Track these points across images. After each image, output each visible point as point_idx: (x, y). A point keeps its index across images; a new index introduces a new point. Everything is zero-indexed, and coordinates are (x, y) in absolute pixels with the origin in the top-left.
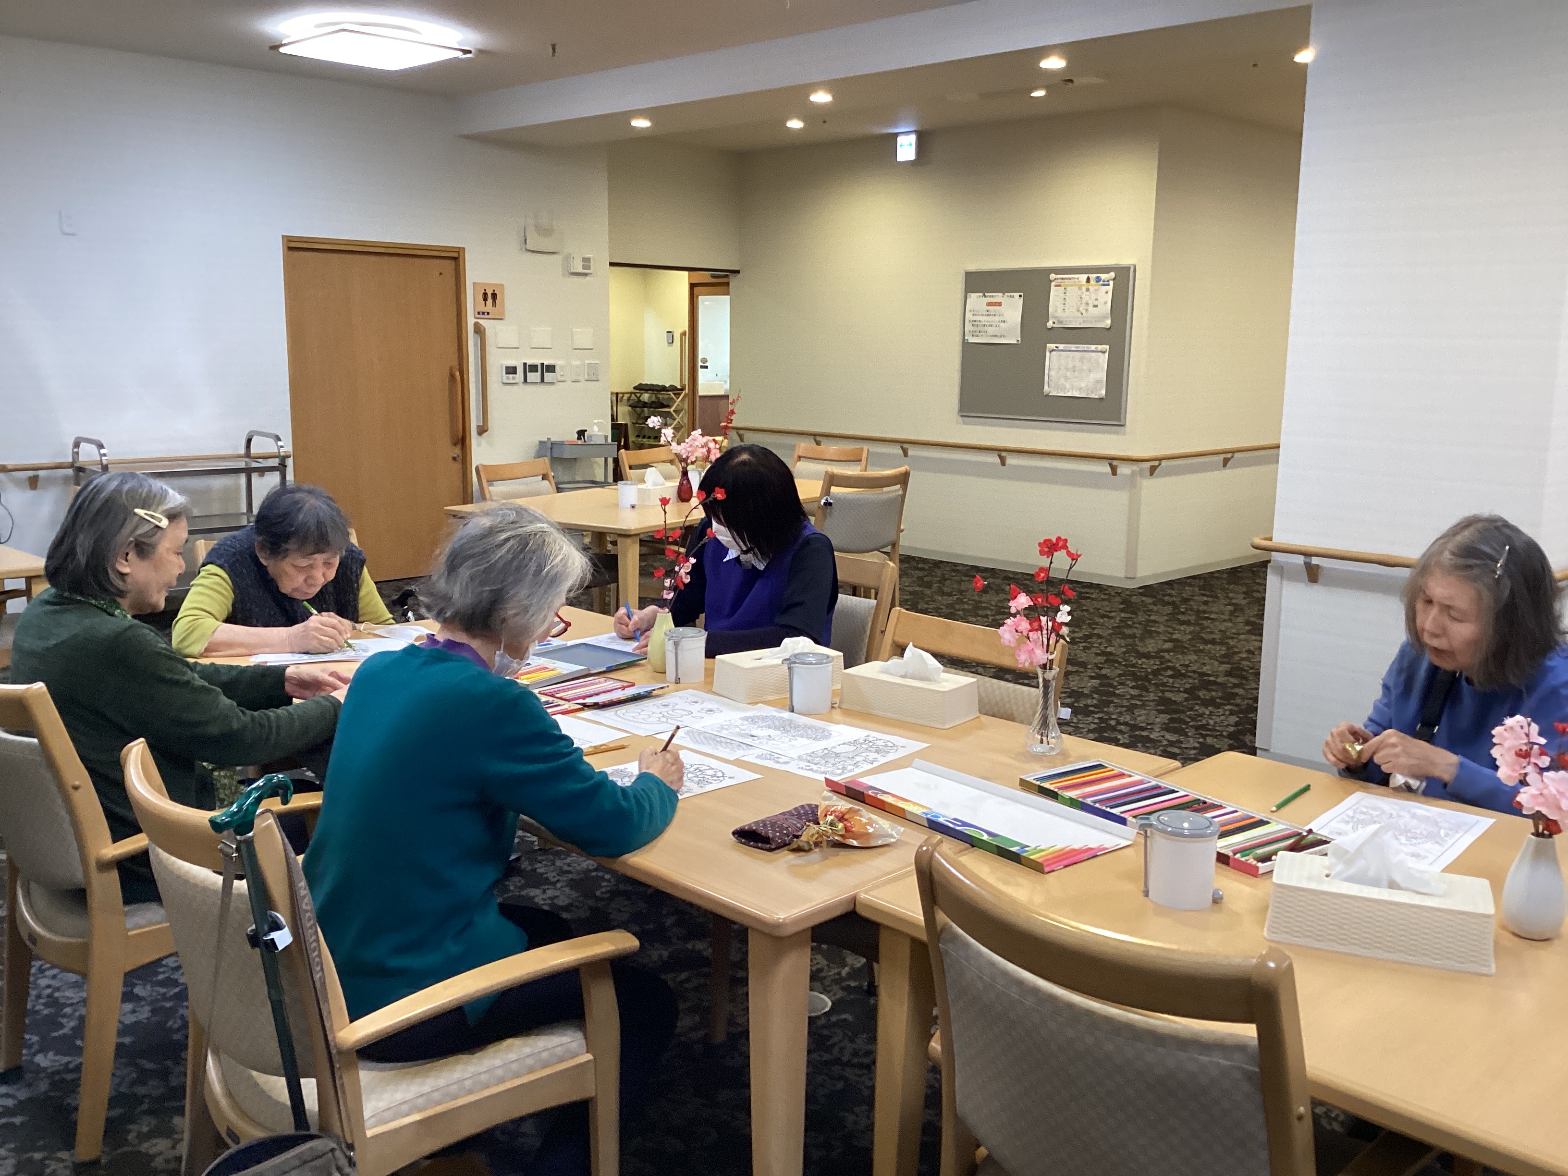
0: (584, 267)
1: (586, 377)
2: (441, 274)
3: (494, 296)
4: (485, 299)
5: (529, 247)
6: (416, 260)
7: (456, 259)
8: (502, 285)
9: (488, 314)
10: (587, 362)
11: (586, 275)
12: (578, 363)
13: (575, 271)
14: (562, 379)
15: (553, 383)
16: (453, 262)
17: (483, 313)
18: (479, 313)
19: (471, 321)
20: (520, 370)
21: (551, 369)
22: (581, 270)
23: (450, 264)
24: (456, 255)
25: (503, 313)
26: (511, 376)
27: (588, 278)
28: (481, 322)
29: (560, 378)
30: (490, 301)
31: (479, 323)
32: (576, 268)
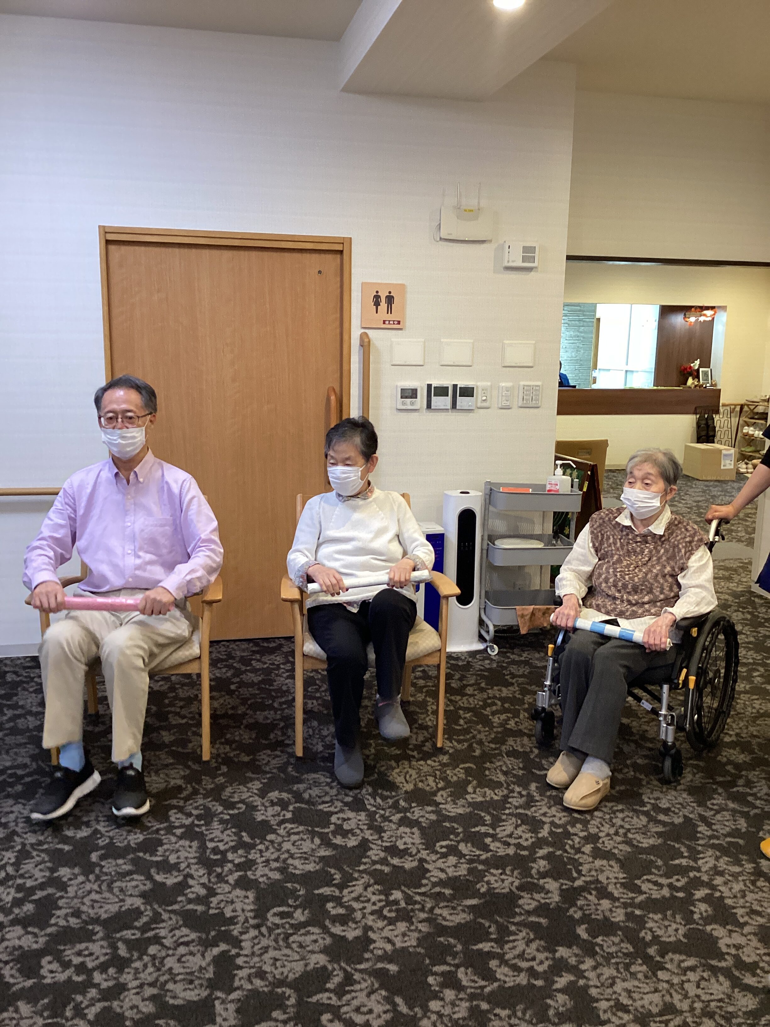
0: (524, 259)
1: (520, 405)
2: (320, 272)
3: (390, 299)
4: (377, 303)
5: (444, 235)
6: (290, 255)
7: (341, 252)
8: (403, 287)
9: (381, 322)
10: (522, 383)
11: (530, 269)
12: (509, 384)
13: (511, 264)
14: (484, 404)
15: (470, 411)
16: (339, 256)
17: (374, 323)
18: (367, 323)
19: (356, 333)
20: (422, 394)
21: (468, 392)
22: (519, 263)
23: (332, 261)
24: (340, 247)
25: (403, 322)
26: (409, 400)
27: (532, 275)
28: (370, 332)
29: (479, 404)
30: (383, 305)
31: (366, 333)
32: (513, 261)
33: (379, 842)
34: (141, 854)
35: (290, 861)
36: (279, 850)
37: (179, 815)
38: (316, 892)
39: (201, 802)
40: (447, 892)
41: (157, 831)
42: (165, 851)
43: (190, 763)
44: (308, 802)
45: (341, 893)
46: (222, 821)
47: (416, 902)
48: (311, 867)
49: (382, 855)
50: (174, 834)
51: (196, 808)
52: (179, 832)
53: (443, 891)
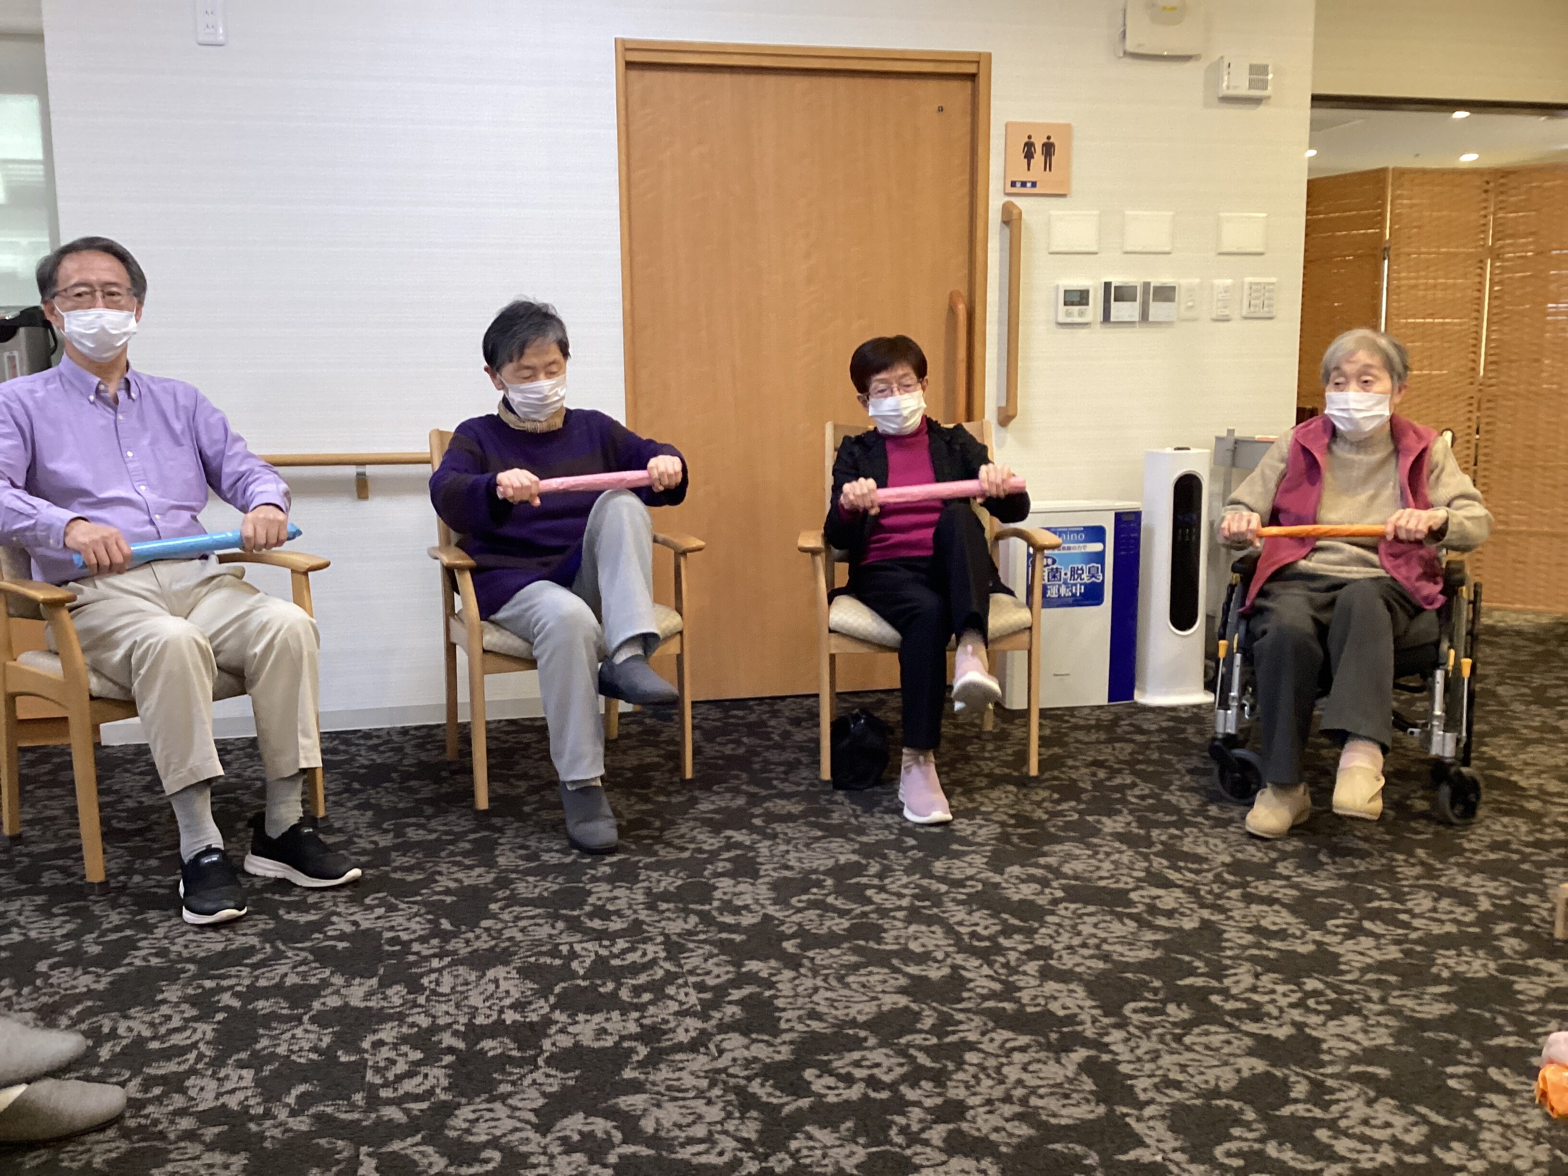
0: (1252, 85)
1: (1245, 313)
2: (941, 109)
4: (1029, 155)
5: (1130, 46)
6: (892, 83)
7: (973, 77)
8: (1067, 130)
9: (1034, 184)
10: (1248, 280)
11: (1257, 101)
12: (1229, 282)
13: (1232, 92)
14: (1191, 314)
15: (1169, 324)
16: (969, 84)
17: (1024, 184)
18: (1013, 184)
19: (996, 202)
20: (1096, 299)
21: (1165, 293)
22: (1243, 90)
23: (959, 91)
24: (971, 69)
25: (1066, 181)
26: (1075, 309)
27: (1262, 108)
28: (1017, 201)
29: (1183, 314)
31: (1012, 204)
32: (1235, 87)
33: (1231, 923)
34: (862, 943)
35: (1105, 947)
36: (1079, 934)
37: (884, 896)
38: (1180, 983)
39: (905, 880)
40: (1392, 979)
41: (865, 914)
42: (897, 938)
43: (853, 836)
44: (1076, 878)
45: (1221, 982)
46: (959, 903)
47: (1351, 993)
48: (1145, 954)
49: (1249, 938)
50: (894, 918)
51: (905, 886)
52: (900, 914)
53: (1383, 977)
